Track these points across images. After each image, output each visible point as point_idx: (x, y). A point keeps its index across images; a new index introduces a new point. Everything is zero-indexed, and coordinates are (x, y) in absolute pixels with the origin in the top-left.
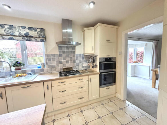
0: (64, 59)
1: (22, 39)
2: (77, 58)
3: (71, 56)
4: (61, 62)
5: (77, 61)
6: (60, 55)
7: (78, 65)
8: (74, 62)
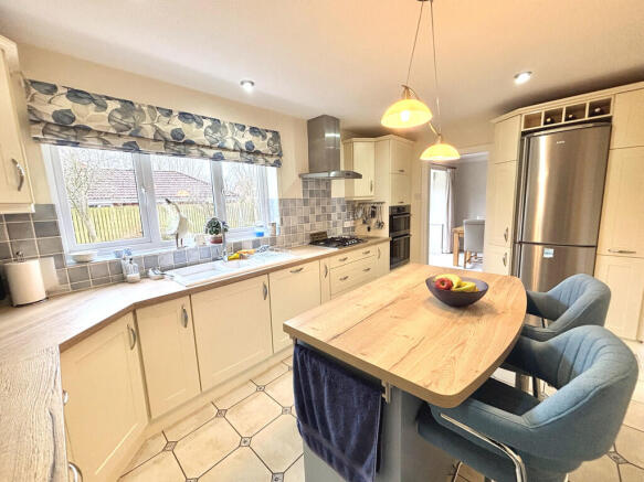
0: (313, 212)
1: (239, 158)
2: (334, 209)
3: (324, 203)
4: (306, 220)
5: (334, 216)
6: (305, 202)
7: (335, 225)
8: (329, 217)
